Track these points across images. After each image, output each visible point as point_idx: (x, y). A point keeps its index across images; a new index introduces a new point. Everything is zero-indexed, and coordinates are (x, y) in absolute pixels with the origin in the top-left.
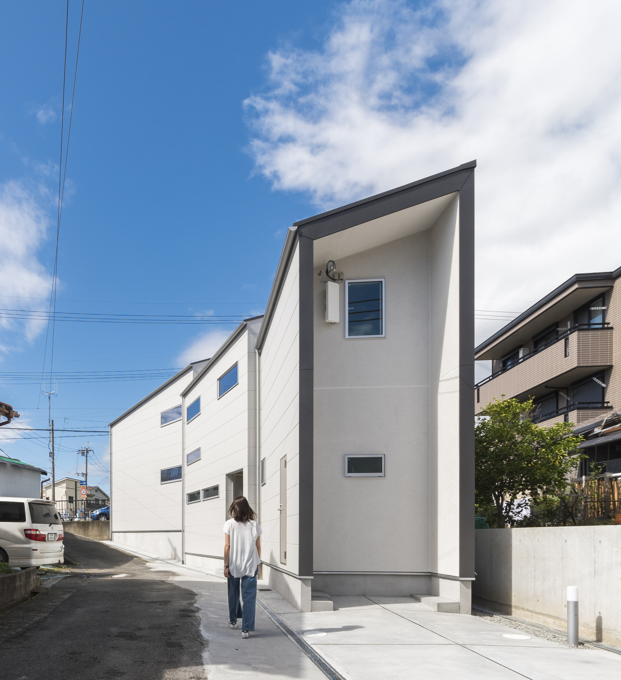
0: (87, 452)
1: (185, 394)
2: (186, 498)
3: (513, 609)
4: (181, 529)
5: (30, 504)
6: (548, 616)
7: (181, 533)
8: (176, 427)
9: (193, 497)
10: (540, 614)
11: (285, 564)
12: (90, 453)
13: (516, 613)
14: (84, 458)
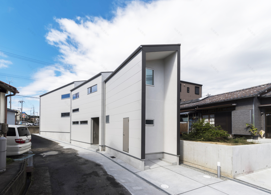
0: (22, 102)
1: (72, 91)
2: (72, 123)
3: (184, 162)
4: (70, 132)
5: (18, 128)
6: (200, 165)
7: (70, 133)
8: (68, 100)
9: (76, 123)
10: (196, 165)
11: (128, 152)
12: (23, 103)
13: (185, 163)
14: (21, 104)
